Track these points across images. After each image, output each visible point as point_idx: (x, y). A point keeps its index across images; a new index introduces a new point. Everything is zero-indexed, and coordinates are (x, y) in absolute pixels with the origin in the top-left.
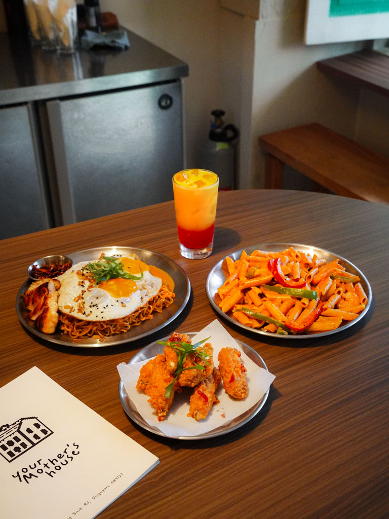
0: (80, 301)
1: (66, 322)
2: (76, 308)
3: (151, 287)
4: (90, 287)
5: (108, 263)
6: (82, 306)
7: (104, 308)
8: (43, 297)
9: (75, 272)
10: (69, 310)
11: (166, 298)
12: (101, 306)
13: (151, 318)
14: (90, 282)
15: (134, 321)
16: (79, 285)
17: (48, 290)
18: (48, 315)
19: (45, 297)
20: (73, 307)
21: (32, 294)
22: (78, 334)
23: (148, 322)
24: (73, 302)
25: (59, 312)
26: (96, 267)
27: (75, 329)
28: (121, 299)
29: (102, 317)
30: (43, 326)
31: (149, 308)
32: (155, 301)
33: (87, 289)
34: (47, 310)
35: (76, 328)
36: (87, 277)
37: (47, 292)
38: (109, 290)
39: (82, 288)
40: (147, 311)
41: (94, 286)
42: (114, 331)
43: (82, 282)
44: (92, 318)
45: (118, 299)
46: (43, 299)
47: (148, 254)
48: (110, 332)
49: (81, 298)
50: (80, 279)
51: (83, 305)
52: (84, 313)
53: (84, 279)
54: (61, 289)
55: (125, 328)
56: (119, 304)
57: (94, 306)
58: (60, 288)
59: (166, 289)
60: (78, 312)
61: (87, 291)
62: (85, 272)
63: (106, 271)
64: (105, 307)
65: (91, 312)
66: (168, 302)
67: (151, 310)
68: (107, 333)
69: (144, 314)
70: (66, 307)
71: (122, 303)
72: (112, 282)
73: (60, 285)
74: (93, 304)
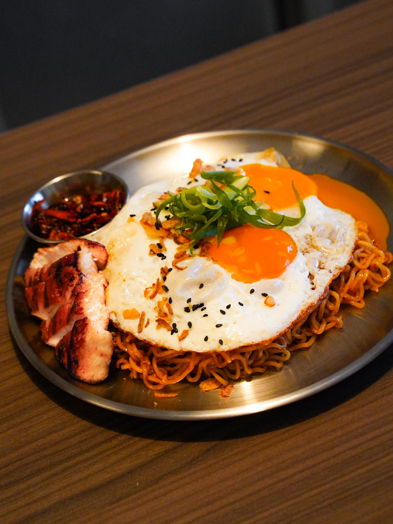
0: (160, 297)
1: (134, 351)
2: (152, 316)
3: (328, 242)
4: (180, 257)
5: (216, 190)
6: (166, 310)
7: (223, 312)
8: (71, 289)
9: (138, 218)
10: (137, 321)
11: (369, 268)
12: (212, 308)
13: (338, 323)
14: (178, 243)
15: (297, 336)
16: (152, 252)
17: (80, 274)
18: (88, 338)
19: (73, 292)
20: (143, 314)
21: (41, 281)
22: (164, 381)
23: (332, 335)
24: (144, 299)
25: (112, 326)
26: (188, 204)
27: (155, 366)
28: (261, 285)
29: (221, 342)
30: (77, 363)
31: (331, 299)
32: (343, 279)
33: (174, 264)
34: (82, 325)
35: (159, 365)
36: (168, 230)
37: (77, 278)
38: (227, 263)
39: (160, 263)
40: (326, 307)
41: (188, 252)
42: (251, 366)
43: (160, 246)
44: (195, 343)
45: (254, 285)
46: (68, 295)
47: (312, 146)
48: (242, 370)
49: (161, 289)
50: (152, 237)
51: (168, 306)
52: (174, 330)
53: (162, 238)
54: (109, 266)
55: (278, 357)
56: (257, 298)
57: (195, 308)
58: (106, 262)
59: (368, 244)
60: (158, 328)
61: (174, 270)
62: (162, 217)
63: (216, 211)
64: (225, 309)
65: (190, 325)
66: (379, 278)
67: (338, 305)
68: (234, 373)
69: (321, 315)
70: (130, 315)
71: (265, 295)
72: (230, 240)
73: (108, 256)
74: (193, 303)
